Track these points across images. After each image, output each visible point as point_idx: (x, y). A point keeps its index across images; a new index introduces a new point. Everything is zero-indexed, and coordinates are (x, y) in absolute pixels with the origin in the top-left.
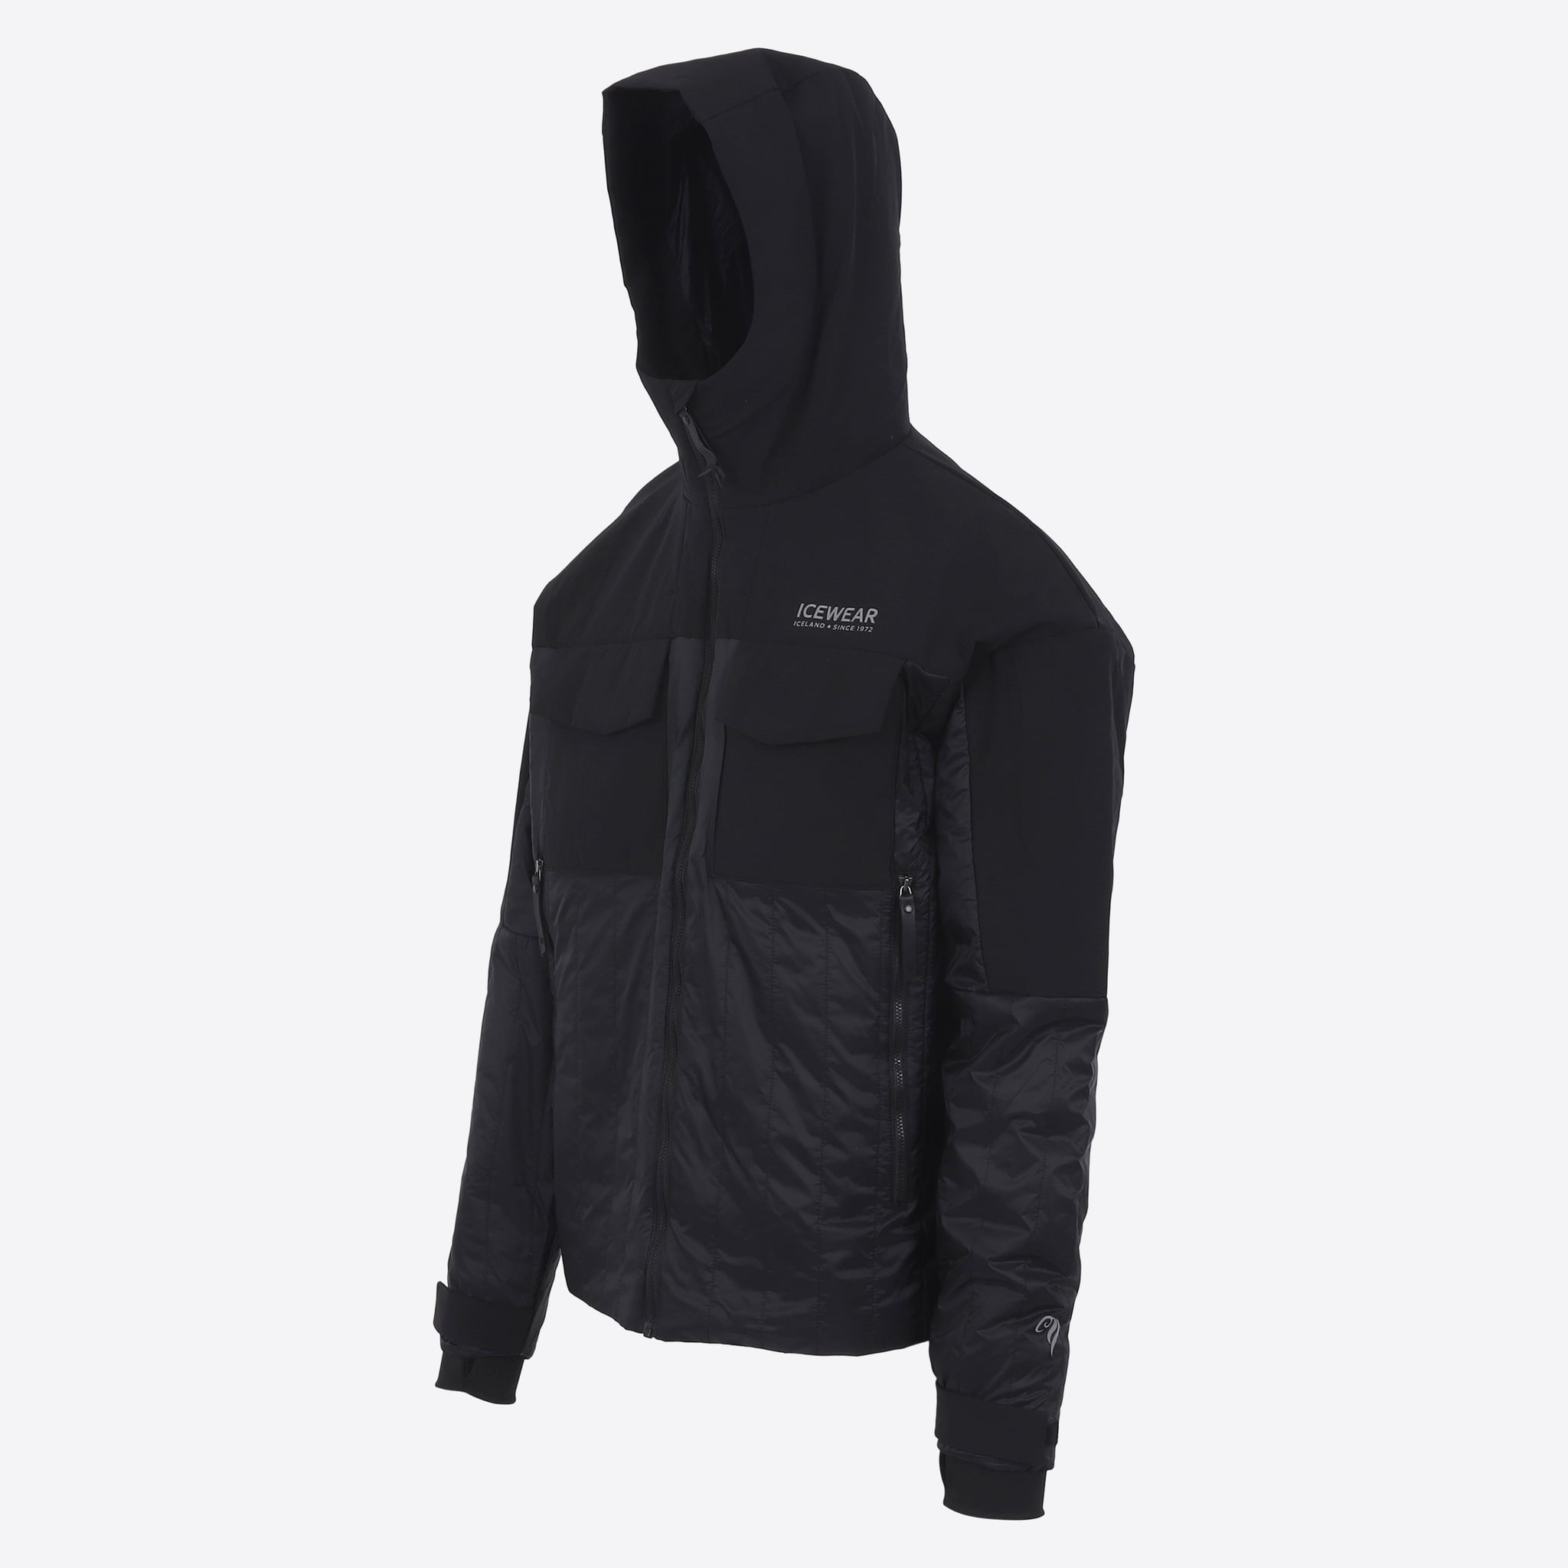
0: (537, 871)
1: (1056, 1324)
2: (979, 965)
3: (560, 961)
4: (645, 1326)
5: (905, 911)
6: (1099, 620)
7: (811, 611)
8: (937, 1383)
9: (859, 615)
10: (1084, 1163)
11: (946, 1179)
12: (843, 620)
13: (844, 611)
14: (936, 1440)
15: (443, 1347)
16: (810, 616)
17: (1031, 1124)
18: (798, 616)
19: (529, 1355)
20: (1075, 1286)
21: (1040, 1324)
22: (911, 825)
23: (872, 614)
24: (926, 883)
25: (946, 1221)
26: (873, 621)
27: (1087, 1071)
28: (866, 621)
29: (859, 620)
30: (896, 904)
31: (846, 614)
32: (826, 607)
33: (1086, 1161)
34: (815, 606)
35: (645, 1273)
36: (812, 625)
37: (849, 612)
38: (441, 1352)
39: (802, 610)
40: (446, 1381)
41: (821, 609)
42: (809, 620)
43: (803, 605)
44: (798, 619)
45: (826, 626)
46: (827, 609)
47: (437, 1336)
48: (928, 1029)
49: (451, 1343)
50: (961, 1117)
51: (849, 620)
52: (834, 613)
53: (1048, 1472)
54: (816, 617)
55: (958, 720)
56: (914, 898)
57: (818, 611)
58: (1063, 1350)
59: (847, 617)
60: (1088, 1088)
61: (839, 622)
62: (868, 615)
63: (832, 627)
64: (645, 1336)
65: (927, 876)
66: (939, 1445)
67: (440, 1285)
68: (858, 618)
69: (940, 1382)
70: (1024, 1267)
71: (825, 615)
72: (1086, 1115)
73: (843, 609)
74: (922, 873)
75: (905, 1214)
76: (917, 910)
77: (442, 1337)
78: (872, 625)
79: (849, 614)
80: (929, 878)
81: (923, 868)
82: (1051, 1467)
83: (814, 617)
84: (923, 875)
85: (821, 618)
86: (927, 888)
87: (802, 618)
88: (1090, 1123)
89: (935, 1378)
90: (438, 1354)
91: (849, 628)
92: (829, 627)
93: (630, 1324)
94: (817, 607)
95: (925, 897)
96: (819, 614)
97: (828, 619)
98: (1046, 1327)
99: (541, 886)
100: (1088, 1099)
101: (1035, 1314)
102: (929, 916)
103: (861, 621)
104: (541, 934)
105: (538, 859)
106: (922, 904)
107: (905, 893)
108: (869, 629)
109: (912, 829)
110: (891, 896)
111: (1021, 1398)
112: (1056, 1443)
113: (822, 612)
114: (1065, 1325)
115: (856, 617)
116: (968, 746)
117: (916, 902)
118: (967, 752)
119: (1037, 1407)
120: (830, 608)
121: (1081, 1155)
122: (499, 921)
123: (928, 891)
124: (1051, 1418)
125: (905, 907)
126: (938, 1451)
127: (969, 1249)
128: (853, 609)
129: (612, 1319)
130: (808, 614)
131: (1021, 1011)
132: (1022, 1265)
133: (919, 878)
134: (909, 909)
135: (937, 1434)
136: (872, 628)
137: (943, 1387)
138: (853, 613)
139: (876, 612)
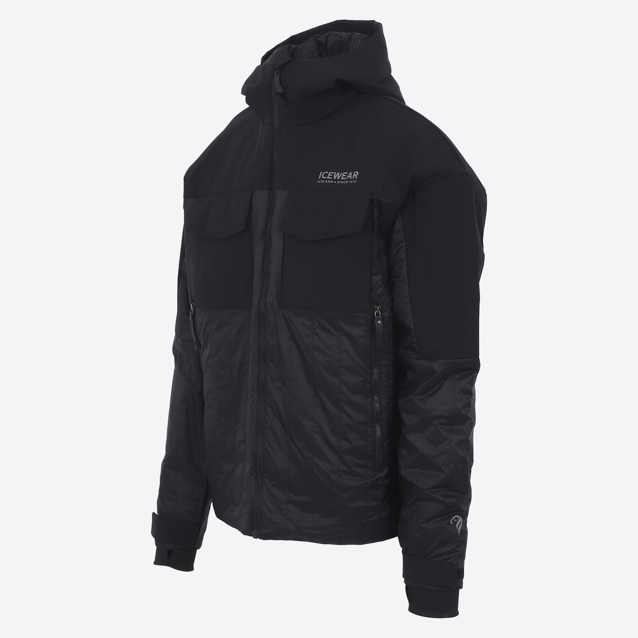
0: (191, 309)
1: (461, 519)
2: (415, 346)
3: (204, 352)
4: (254, 533)
5: (378, 323)
6: (467, 171)
7: (326, 175)
8: (403, 551)
9: (350, 175)
10: (470, 438)
11: (402, 450)
12: (342, 178)
13: (342, 174)
14: (404, 579)
15: (156, 545)
16: (325, 178)
17: (443, 421)
18: (319, 178)
19: (199, 546)
20: (469, 500)
21: (452, 520)
22: (379, 281)
23: (356, 174)
24: (388, 309)
25: (403, 473)
26: (356, 178)
27: (470, 394)
28: (353, 178)
29: (350, 178)
30: (373, 320)
31: (343, 175)
32: (333, 173)
33: (472, 439)
34: (328, 173)
35: (253, 506)
36: (326, 181)
37: (345, 174)
38: (156, 547)
39: (321, 175)
40: (158, 562)
41: (331, 174)
42: (325, 180)
43: (321, 172)
44: (319, 179)
45: (334, 182)
46: (334, 174)
47: (154, 539)
48: (391, 382)
49: (160, 543)
50: (409, 419)
51: (345, 178)
52: (337, 176)
53: (460, 590)
54: (328, 178)
55: (399, 225)
56: (382, 317)
57: (329, 175)
58: (464, 532)
59: (344, 177)
60: (470, 402)
61: (340, 180)
62: (354, 175)
63: (337, 182)
64: (254, 538)
65: (388, 305)
66: (405, 582)
67: (154, 514)
68: (349, 177)
69: (404, 551)
70: (443, 492)
71: (333, 176)
72: (469, 415)
73: (342, 173)
74: (386, 304)
75: (382, 474)
76: (383, 323)
77: (156, 540)
78: (356, 179)
79: (345, 176)
80: (389, 306)
81: (387, 301)
82: (461, 588)
83: (327, 178)
84: (386, 305)
85: (331, 178)
86: (388, 312)
87: (322, 179)
88: (472, 419)
89: (401, 549)
90: (155, 548)
91: (345, 182)
92: (335, 182)
93: (246, 532)
94: (329, 173)
95: (388, 315)
96: (330, 176)
97: (335, 178)
98: (456, 521)
99: (194, 316)
100: (471, 407)
101: (450, 515)
102: (390, 325)
103: (351, 178)
104: (195, 340)
105: (192, 303)
106: (386, 320)
107: (378, 314)
108: (355, 181)
109: (380, 282)
110: (371, 316)
111: (445, 557)
112: (463, 578)
113: (331, 175)
114: (464, 520)
115: (348, 177)
116: (404, 237)
117: (383, 319)
118: (404, 240)
119: (452, 561)
120: (335, 173)
121: (469, 435)
122: (175, 334)
123: (389, 313)
124: (460, 566)
125: (377, 321)
126: (405, 585)
127: (416, 484)
128: (347, 173)
129: (238, 530)
130: (324, 177)
131: (438, 366)
132: (442, 491)
133: (385, 306)
134: (379, 322)
135: (404, 576)
136: (356, 181)
137: (405, 553)
138: (347, 175)
139: (358, 173)
